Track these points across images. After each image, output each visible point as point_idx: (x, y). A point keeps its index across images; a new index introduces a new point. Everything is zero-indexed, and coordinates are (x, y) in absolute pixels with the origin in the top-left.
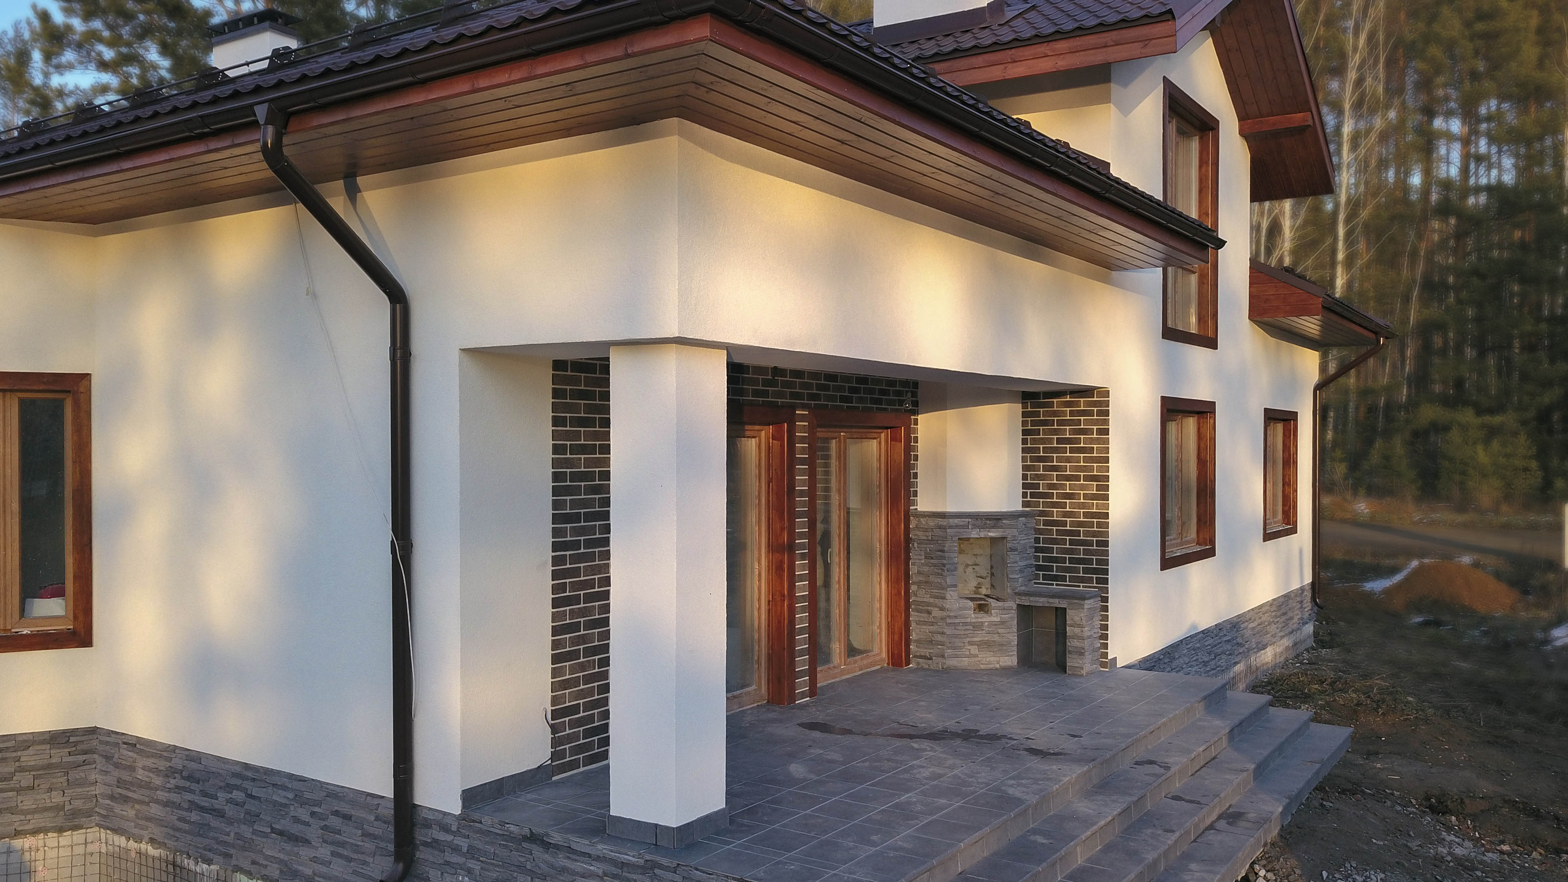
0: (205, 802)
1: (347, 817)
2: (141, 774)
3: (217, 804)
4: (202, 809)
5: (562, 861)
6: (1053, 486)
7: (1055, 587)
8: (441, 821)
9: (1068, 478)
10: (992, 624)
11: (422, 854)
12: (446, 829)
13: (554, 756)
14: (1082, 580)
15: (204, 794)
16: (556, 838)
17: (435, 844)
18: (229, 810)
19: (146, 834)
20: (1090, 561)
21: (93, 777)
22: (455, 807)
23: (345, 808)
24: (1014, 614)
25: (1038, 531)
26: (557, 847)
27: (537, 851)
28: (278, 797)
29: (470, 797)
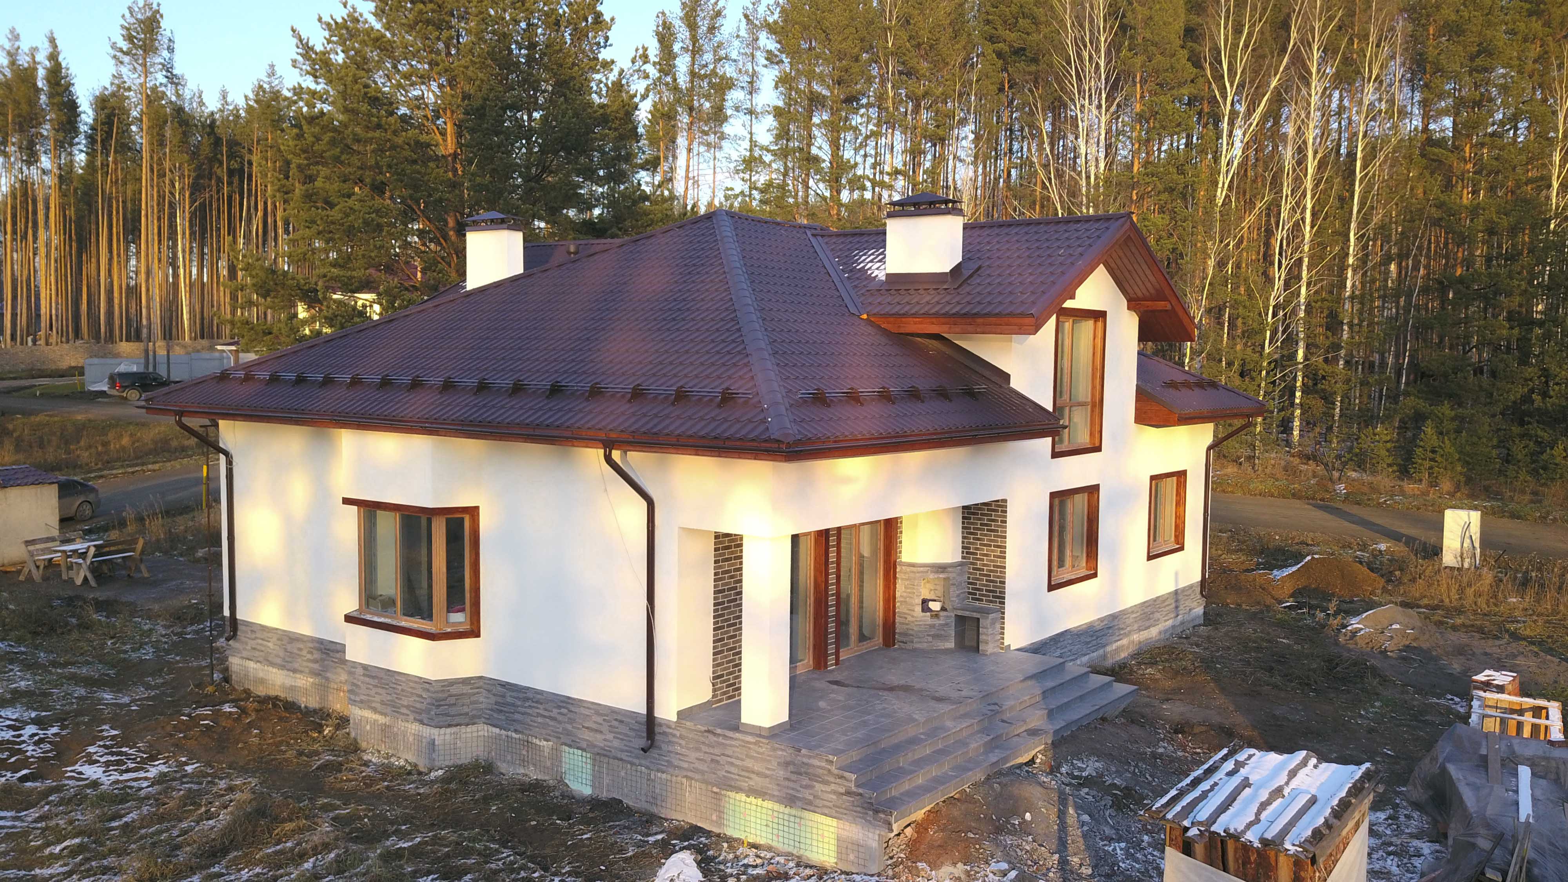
0: (546, 713)
1: (621, 722)
2: (509, 700)
3: (552, 714)
4: (545, 717)
5: (721, 739)
6: (977, 549)
7: (977, 603)
8: (667, 723)
9: (985, 545)
10: (941, 625)
11: (657, 737)
12: (669, 727)
13: (713, 696)
14: (991, 601)
15: (546, 710)
16: (719, 731)
17: (664, 733)
18: (560, 718)
19: (512, 728)
20: (995, 592)
21: (481, 699)
22: (674, 718)
23: (619, 717)
24: (953, 619)
25: (971, 573)
26: (719, 735)
27: (711, 736)
28: (587, 712)
29: (680, 713)
